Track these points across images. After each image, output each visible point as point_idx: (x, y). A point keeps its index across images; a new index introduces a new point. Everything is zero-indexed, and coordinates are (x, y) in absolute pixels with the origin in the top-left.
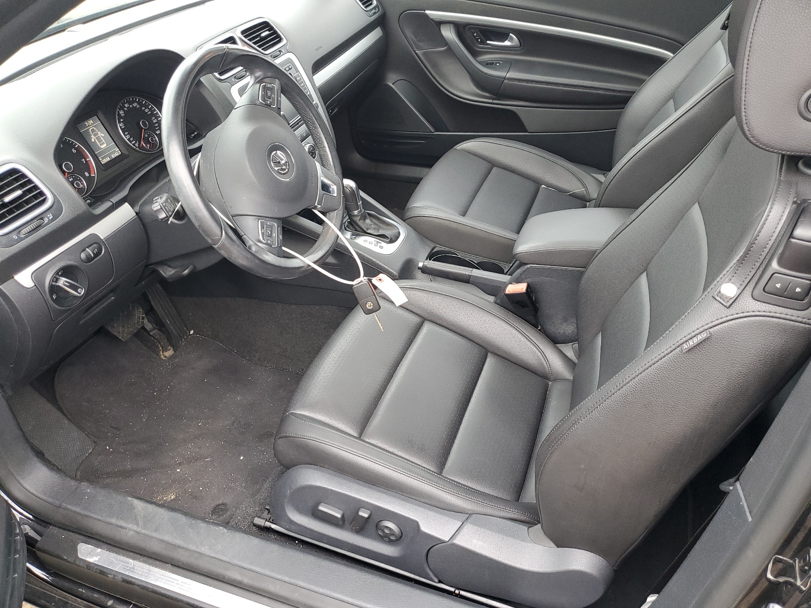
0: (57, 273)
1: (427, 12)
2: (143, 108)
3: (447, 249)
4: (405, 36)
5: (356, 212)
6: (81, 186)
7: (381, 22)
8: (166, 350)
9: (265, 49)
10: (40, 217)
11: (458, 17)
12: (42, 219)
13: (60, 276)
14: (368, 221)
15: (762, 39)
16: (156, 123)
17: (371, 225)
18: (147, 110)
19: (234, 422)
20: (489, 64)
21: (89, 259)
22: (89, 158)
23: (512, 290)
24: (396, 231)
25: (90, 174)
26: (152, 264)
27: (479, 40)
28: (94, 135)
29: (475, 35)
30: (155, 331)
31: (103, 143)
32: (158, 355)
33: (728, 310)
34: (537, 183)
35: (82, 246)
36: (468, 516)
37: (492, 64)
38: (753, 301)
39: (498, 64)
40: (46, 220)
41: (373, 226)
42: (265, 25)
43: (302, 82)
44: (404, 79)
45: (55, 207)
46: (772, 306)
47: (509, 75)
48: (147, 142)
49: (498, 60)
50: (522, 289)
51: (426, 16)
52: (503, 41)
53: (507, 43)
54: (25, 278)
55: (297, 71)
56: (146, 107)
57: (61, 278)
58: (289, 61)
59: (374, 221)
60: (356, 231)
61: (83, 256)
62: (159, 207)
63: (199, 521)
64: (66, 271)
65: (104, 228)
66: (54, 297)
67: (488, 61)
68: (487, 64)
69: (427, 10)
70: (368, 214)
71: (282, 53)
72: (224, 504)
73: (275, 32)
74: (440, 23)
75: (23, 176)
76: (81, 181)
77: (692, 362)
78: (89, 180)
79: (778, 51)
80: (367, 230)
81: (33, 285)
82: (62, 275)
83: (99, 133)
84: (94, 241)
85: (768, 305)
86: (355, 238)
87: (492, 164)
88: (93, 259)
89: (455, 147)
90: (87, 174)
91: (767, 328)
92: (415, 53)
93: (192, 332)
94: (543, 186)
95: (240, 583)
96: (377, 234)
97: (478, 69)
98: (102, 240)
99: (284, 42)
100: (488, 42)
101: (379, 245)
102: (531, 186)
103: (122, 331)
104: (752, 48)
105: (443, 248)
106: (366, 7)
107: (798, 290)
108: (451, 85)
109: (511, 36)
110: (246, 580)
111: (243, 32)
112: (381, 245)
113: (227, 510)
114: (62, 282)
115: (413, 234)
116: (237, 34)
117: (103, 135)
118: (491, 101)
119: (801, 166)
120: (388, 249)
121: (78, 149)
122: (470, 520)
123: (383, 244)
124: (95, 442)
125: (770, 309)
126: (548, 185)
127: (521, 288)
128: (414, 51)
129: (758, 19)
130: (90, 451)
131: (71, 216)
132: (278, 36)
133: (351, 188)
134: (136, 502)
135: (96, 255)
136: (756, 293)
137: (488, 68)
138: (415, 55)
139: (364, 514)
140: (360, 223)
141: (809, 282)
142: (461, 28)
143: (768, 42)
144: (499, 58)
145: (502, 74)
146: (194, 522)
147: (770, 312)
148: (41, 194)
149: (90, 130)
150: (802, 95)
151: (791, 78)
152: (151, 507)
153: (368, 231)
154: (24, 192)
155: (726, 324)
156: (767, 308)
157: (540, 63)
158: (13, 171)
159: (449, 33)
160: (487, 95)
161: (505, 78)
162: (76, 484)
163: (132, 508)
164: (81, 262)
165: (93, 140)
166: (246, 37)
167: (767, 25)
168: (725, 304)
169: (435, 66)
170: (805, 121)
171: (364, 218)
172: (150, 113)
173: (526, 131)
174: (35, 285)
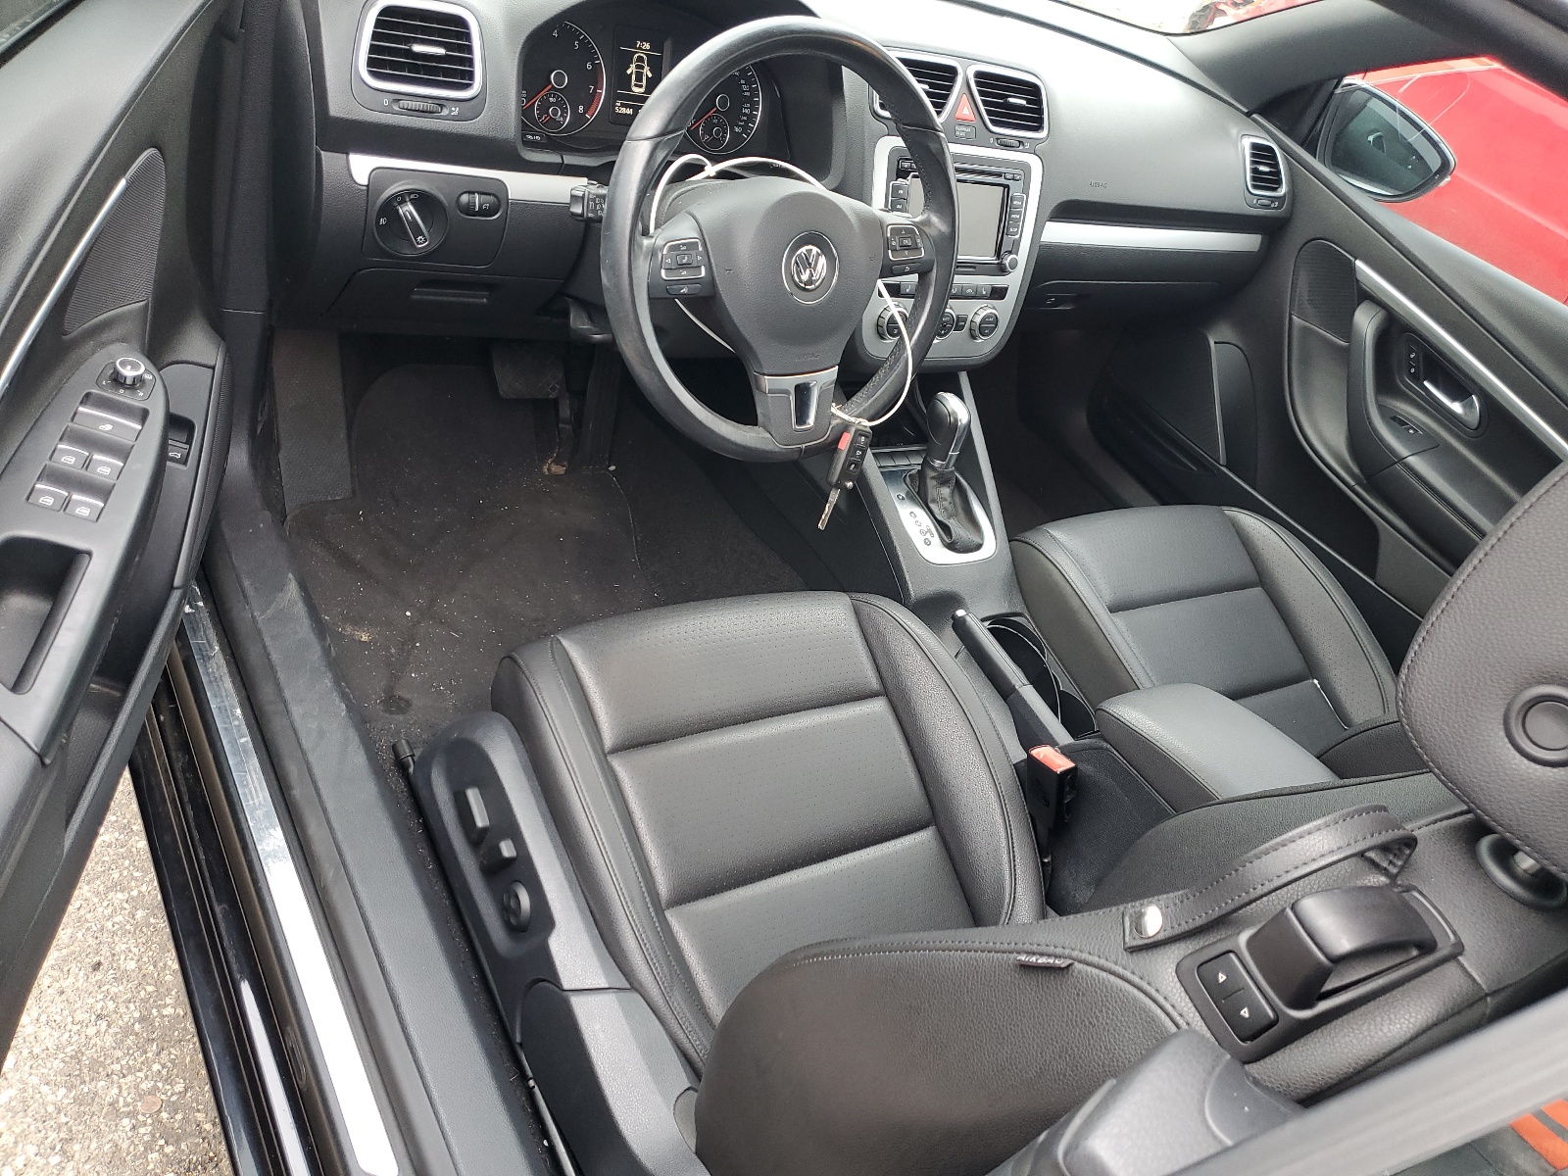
0: (410, 192)
1: (1359, 263)
2: (743, 82)
3: (1037, 633)
4: (1294, 281)
5: (937, 463)
6: (558, 118)
7: (1272, 228)
8: (557, 462)
9: (995, 123)
10: (441, 102)
11: (1404, 307)
12: (442, 106)
13: (410, 200)
14: (946, 491)
15: (1533, 531)
16: (745, 115)
17: (945, 500)
18: (745, 88)
19: (537, 620)
20: (1397, 422)
21: (468, 209)
22: (602, 89)
23: (1044, 756)
24: (976, 540)
25: (585, 112)
26: (569, 296)
27: (1413, 370)
28: (637, 67)
29: (1412, 356)
30: (567, 427)
31: (641, 86)
32: (543, 461)
33: (1125, 958)
34: (1311, 666)
35: (474, 186)
36: (628, 986)
37: (1403, 423)
38: (1174, 974)
39: (1411, 431)
40: (445, 112)
41: (946, 504)
42: (1032, 91)
43: (1019, 213)
44: (1244, 349)
45: (472, 102)
46: (1193, 1009)
47: (1413, 461)
48: (708, 130)
49: (1419, 426)
50: (1060, 766)
51: (1352, 269)
52: (1454, 398)
53: (1457, 407)
54: (362, 166)
55: (1026, 190)
56: (749, 83)
57: (409, 203)
58: (1026, 168)
59: (957, 499)
60: (918, 493)
61: (465, 198)
62: (581, 194)
63: (329, 675)
64: (424, 201)
65: (522, 186)
66: (382, 221)
67: (1401, 415)
68: (1394, 418)
69: (1361, 259)
70: (957, 480)
71: (1021, 147)
72: (408, 703)
73: (1040, 111)
74: (1366, 296)
75: (468, 36)
76: (564, 111)
77: (1016, 994)
78: (578, 119)
79: (1543, 573)
80: (934, 501)
81: (366, 183)
82: (414, 202)
83: (647, 68)
84: (498, 191)
85: (1188, 999)
86: (903, 499)
87: (1260, 577)
88: (475, 214)
89: (1224, 508)
90: (581, 108)
91: (1155, 1038)
92: (1291, 319)
93: (612, 468)
94: (1316, 682)
95: (289, 788)
96: (940, 518)
97: (1368, 414)
98: (508, 199)
99: (1042, 134)
100: (1426, 383)
101: (928, 536)
102: (1294, 663)
103: (510, 381)
104: (1507, 537)
105: (1031, 626)
106: (1255, 187)
107: (1245, 1013)
108: (1309, 413)
109: (1473, 401)
110: (297, 793)
111: (979, 75)
112: (931, 539)
113: (403, 713)
114: (408, 210)
115: (1004, 567)
116: (967, 73)
117: (650, 75)
118: (1352, 483)
119: (1485, 844)
120: (936, 553)
121: (597, 68)
122: (622, 994)
123: (936, 540)
124: (354, 492)
125: (1185, 1009)
126: (1326, 686)
127: (1060, 763)
128: (1290, 314)
129: (1552, 491)
130: (337, 498)
131: (484, 133)
132: (1040, 121)
133: (956, 420)
134: (292, 589)
135: (483, 212)
136: (1187, 963)
137: (1387, 424)
138: (1287, 319)
139: (507, 849)
140: (931, 484)
141: (1271, 1014)
142: (1393, 328)
143: (1538, 544)
144: (1424, 423)
145: (1401, 450)
146: (323, 669)
147: (1181, 1015)
148: (470, 75)
149: (636, 55)
150: (1530, 685)
151: (1531, 640)
152: (300, 609)
153: (932, 506)
154: (447, 55)
155: (1104, 974)
156: (1183, 1004)
157: (1489, 483)
158: (460, 22)
159: (1366, 322)
160: (1356, 470)
161: (1401, 460)
162: (259, 505)
163: (281, 587)
164: (454, 204)
165: (629, 72)
166: (978, 84)
167: (1558, 513)
168: (1127, 939)
169: (1305, 361)
170: (1506, 740)
171: (943, 480)
172: (748, 94)
173: (1372, 577)
174: (368, 186)
